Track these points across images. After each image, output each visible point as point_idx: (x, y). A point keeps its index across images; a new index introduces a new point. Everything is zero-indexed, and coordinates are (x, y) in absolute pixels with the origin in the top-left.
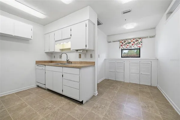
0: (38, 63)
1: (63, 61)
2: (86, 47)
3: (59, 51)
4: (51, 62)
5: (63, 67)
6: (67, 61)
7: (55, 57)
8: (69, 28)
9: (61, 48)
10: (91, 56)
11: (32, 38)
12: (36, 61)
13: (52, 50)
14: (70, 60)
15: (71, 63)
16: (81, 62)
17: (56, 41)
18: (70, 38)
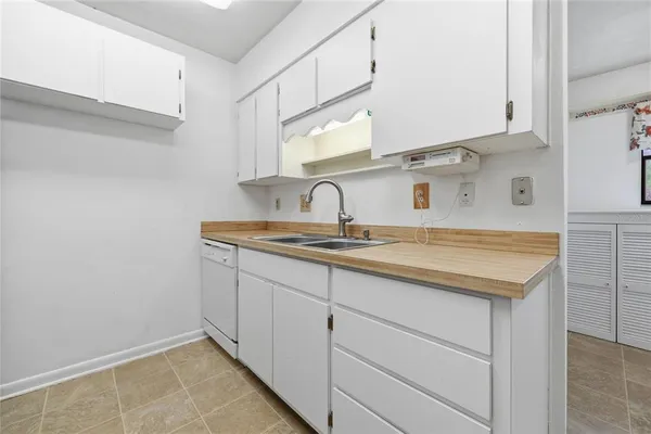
0: (210, 230)
1: (319, 225)
2: (509, 117)
3: (299, 174)
4: (265, 226)
5: (329, 265)
6: (342, 222)
7: (282, 203)
8: (363, 27)
9: (311, 158)
10: (522, 193)
11: (182, 117)
12: (204, 225)
13: (266, 172)
14: (361, 219)
15: (367, 234)
16: (432, 230)
17: (285, 123)
18: (367, 87)
